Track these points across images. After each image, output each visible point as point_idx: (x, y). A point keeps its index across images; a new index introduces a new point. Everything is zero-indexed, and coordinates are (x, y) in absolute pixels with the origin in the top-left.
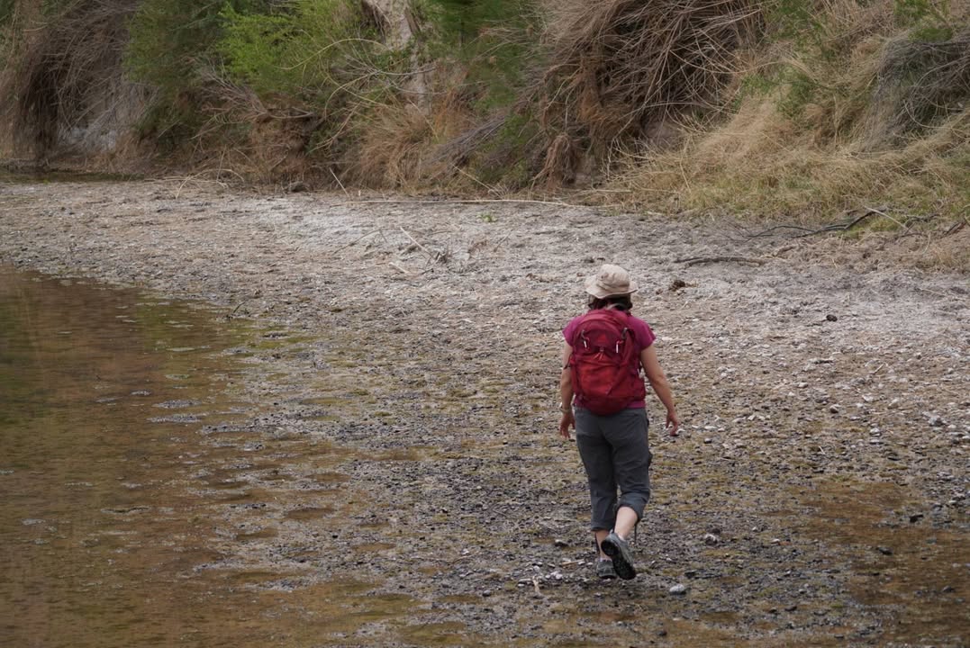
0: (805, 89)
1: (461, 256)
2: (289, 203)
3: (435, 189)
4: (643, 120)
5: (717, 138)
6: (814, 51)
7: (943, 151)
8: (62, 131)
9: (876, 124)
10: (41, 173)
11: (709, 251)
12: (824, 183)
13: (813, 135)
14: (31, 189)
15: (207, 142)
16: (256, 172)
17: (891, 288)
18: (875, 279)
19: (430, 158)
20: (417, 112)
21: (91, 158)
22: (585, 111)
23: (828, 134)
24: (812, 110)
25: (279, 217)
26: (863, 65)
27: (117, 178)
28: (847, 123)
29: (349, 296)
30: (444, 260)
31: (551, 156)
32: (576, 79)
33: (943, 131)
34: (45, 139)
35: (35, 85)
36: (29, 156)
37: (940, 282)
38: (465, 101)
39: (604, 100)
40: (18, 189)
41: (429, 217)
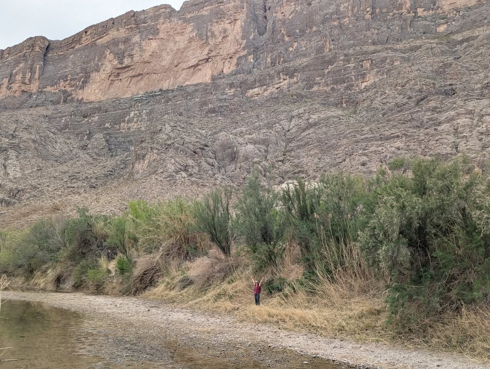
0: (168, 283)
1: (118, 305)
2: (94, 297)
3: (116, 295)
4: (146, 287)
5: (156, 289)
6: (170, 278)
7: (186, 292)
8: (61, 285)
9: (177, 288)
10: (56, 291)
11: (153, 305)
12: (170, 296)
13: (169, 290)
14: (54, 294)
15: (83, 288)
16: (89, 292)
17: (177, 311)
18: (176, 310)
19: (115, 291)
20: (114, 284)
21: (65, 289)
22: (138, 285)
23: (171, 289)
24: (169, 286)
25: (92, 299)
26: (176, 280)
27: (68, 292)
28: (173, 288)
29: (101, 311)
30: (116, 306)
31: (133, 292)
32: (137, 281)
33: (186, 289)
34: (58, 286)
35: (58, 278)
36: (55, 289)
37: (184, 310)
38: (121, 283)
39: (141, 284)
40: (52, 294)
41: (114, 300)
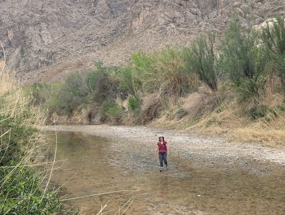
0: (168, 115)
1: (133, 132)
2: (116, 127)
3: (131, 125)
4: (152, 118)
5: (159, 120)
6: (169, 111)
7: (183, 121)
8: (92, 120)
9: (176, 118)
10: (90, 124)
11: (159, 132)
12: (171, 124)
13: (169, 120)
14: (89, 126)
15: (107, 121)
16: (112, 124)
17: (178, 135)
18: (176, 134)
19: (130, 122)
20: (129, 118)
21: (95, 123)
22: (146, 117)
23: (171, 119)
24: (169, 117)
25: (115, 128)
26: (174, 112)
27: (98, 125)
28: (173, 118)
29: (122, 137)
30: (132, 133)
31: (142, 122)
32: (145, 114)
33: (182, 119)
34: (90, 121)
35: (89, 115)
36: (88, 123)
37: (183, 135)
38: (134, 116)
39: (148, 116)
40: (87, 126)
41: (130, 128)
